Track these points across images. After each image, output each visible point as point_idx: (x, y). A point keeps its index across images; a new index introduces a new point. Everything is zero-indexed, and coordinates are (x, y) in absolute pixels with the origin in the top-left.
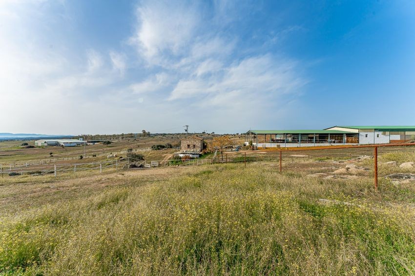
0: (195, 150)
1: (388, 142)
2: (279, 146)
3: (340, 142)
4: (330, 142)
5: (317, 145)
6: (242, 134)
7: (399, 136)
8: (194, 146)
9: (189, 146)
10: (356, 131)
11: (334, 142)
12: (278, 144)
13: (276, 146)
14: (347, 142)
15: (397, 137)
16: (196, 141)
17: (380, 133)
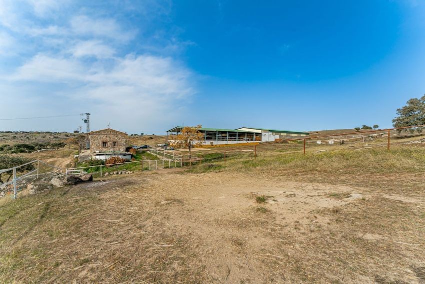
0: (116, 149)
1: (274, 140)
2: (212, 143)
3: (252, 140)
4: (247, 140)
5: (239, 142)
6: (132, 135)
7: (278, 136)
8: (114, 143)
9: (104, 143)
10: (259, 131)
11: (249, 140)
12: (212, 141)
13: (210, 144)
14: (256, 140)
15: (277, 137)
16: (117, 136)
17: (271, 133)
